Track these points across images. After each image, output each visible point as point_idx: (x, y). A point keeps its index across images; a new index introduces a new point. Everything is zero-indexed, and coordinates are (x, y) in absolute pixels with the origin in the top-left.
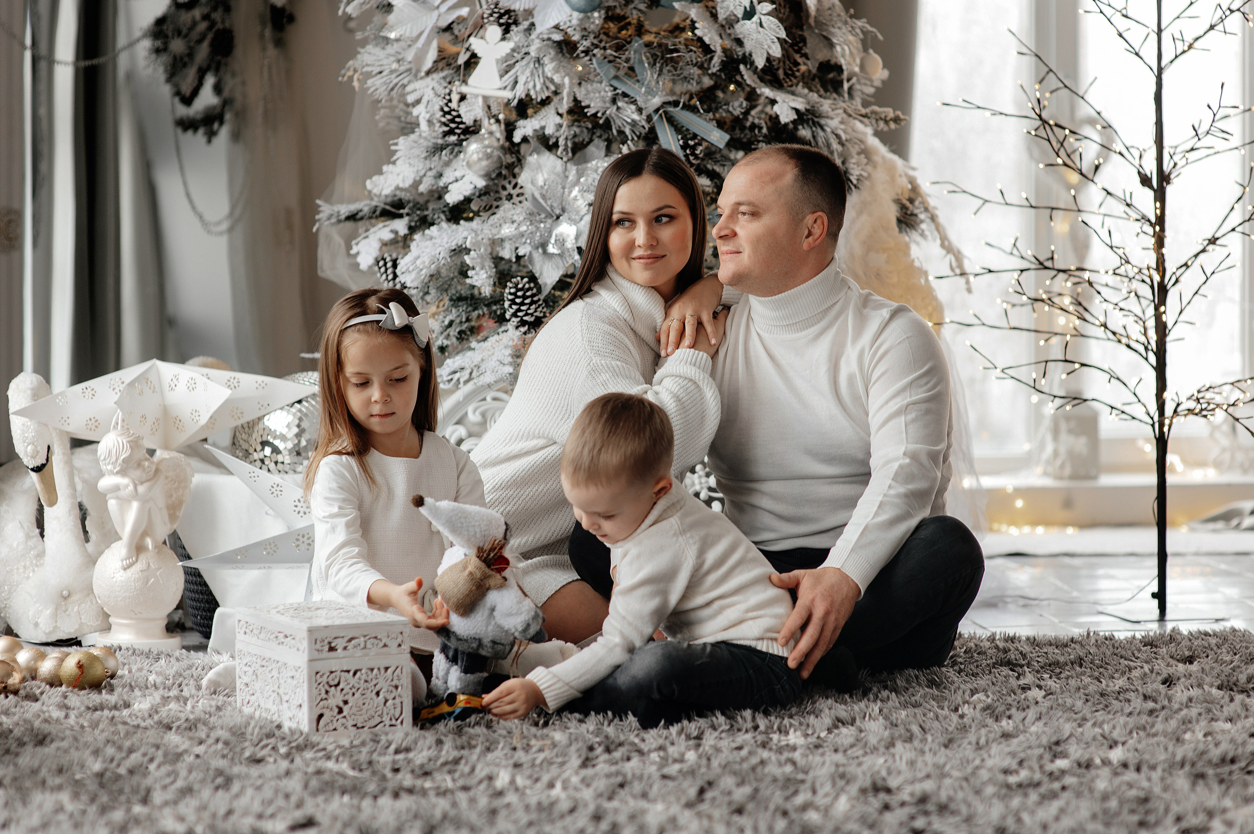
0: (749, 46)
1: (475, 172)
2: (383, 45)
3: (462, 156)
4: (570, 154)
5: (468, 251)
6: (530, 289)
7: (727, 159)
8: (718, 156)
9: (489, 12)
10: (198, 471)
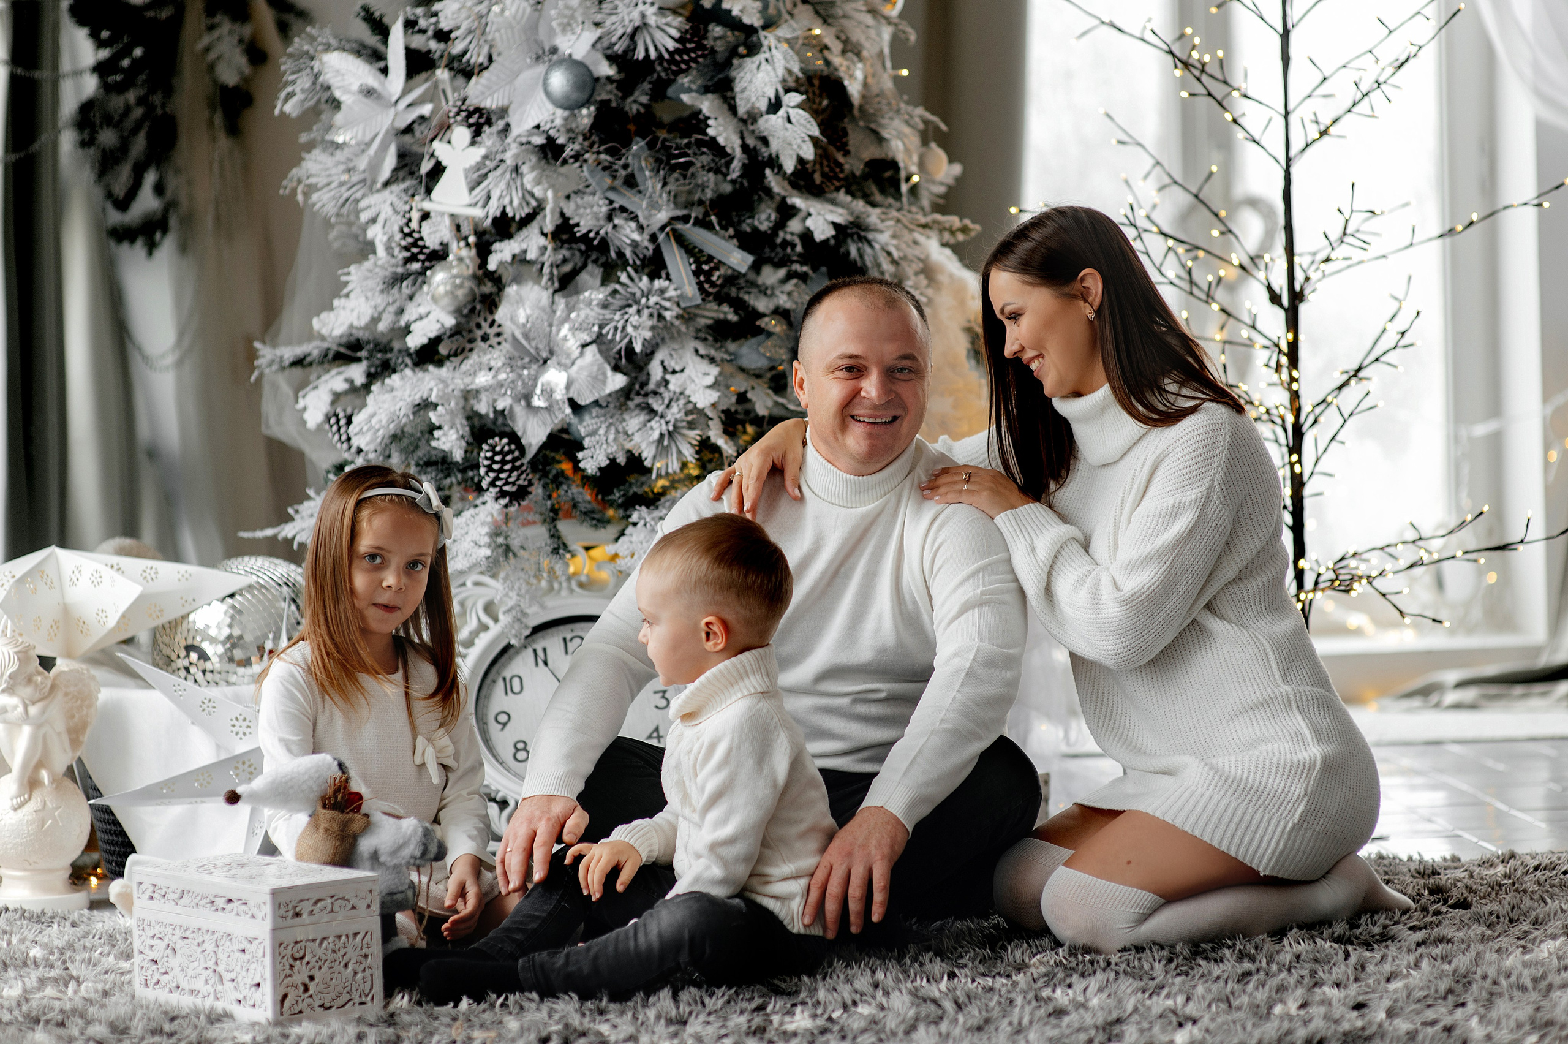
0: (775, 146)
1: (443, 308)
2: (330, 150)
3: (425, 288)
4: (557, 285)
5: (436, 405)
6: (511, 452)
7: (753, 284)
8: (742, 282)
9: (455, 110)
10: (107, 685)
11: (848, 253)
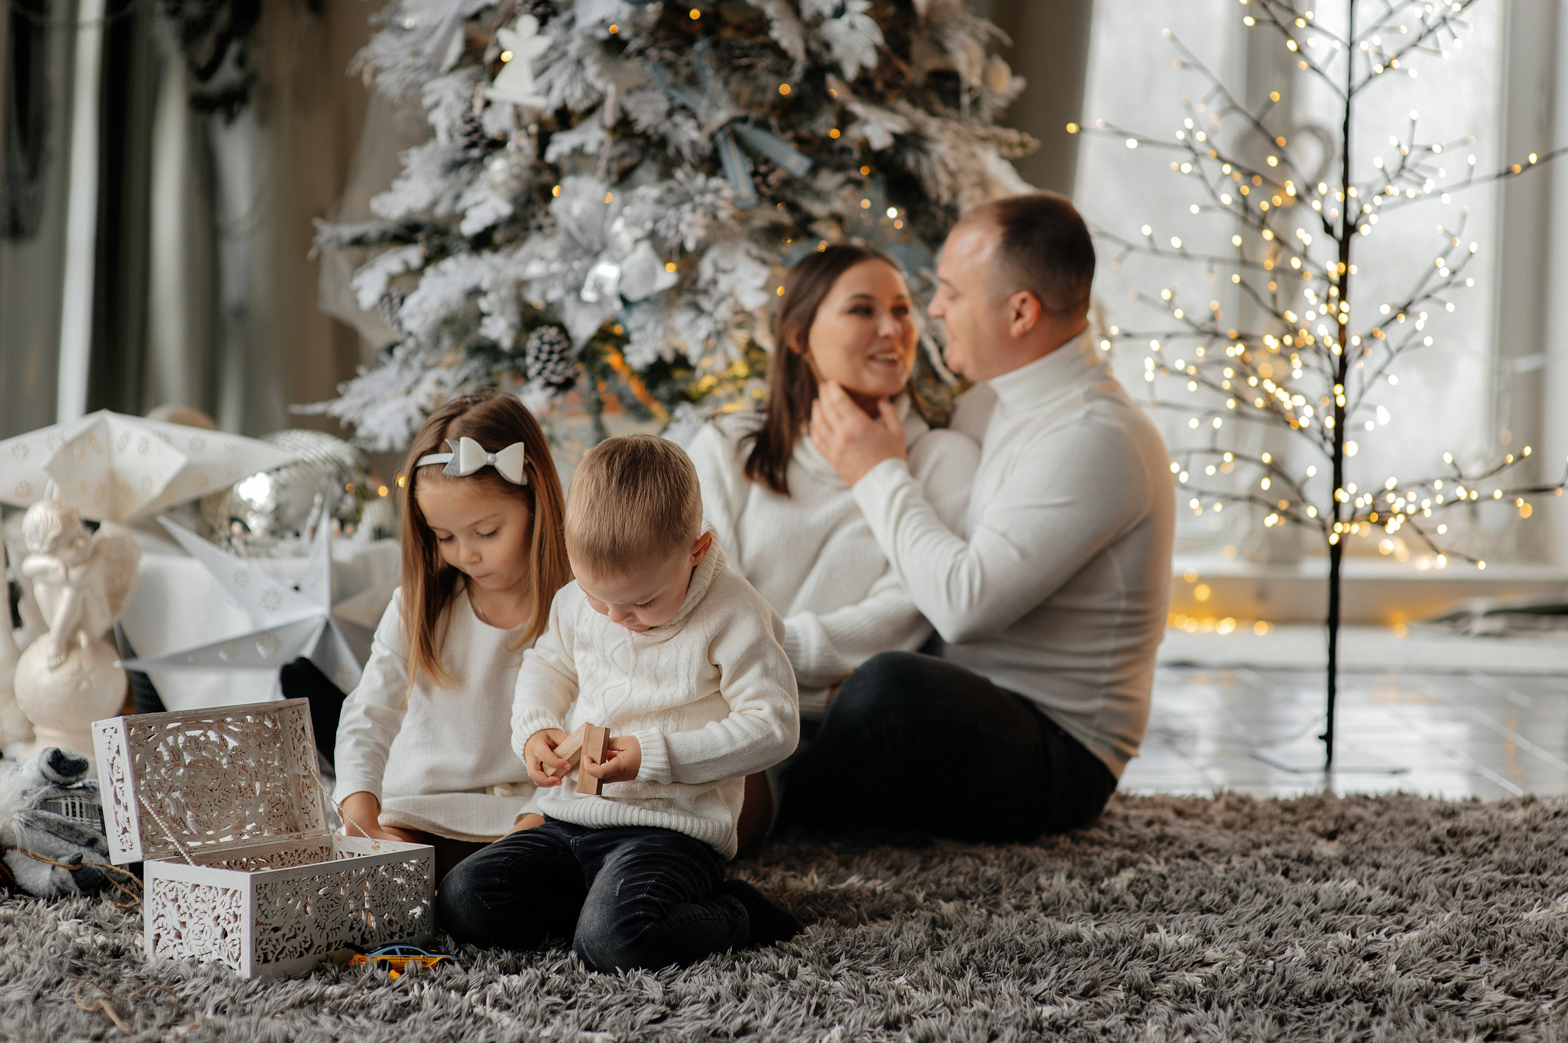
0: (838, 51)
1: (500, 197)
2: (398, 33)
3: (483, 176)
5: (485, 293)
6: (559, 343)
7: (809, 188)
8: (798, 185)
10: (150, 550)
11: (904, 163)
